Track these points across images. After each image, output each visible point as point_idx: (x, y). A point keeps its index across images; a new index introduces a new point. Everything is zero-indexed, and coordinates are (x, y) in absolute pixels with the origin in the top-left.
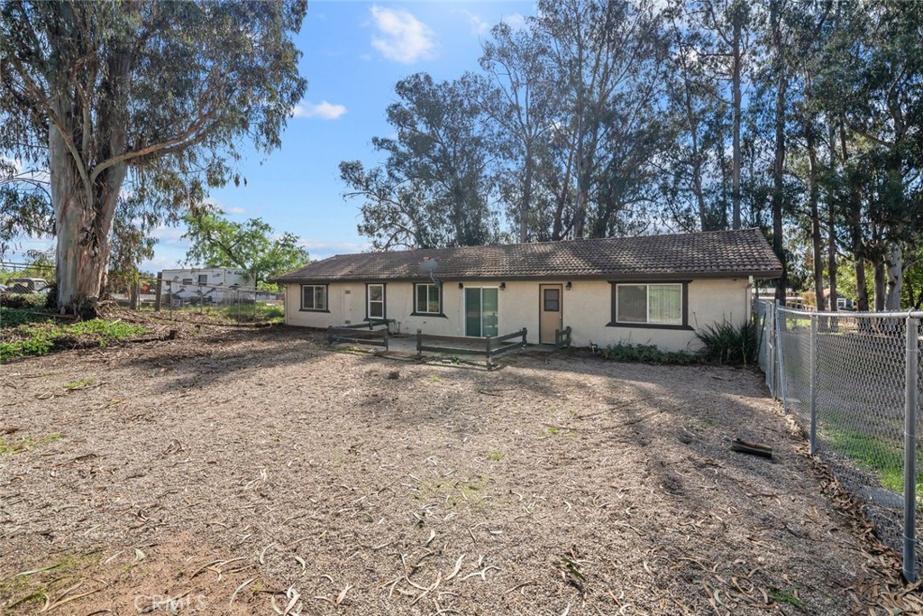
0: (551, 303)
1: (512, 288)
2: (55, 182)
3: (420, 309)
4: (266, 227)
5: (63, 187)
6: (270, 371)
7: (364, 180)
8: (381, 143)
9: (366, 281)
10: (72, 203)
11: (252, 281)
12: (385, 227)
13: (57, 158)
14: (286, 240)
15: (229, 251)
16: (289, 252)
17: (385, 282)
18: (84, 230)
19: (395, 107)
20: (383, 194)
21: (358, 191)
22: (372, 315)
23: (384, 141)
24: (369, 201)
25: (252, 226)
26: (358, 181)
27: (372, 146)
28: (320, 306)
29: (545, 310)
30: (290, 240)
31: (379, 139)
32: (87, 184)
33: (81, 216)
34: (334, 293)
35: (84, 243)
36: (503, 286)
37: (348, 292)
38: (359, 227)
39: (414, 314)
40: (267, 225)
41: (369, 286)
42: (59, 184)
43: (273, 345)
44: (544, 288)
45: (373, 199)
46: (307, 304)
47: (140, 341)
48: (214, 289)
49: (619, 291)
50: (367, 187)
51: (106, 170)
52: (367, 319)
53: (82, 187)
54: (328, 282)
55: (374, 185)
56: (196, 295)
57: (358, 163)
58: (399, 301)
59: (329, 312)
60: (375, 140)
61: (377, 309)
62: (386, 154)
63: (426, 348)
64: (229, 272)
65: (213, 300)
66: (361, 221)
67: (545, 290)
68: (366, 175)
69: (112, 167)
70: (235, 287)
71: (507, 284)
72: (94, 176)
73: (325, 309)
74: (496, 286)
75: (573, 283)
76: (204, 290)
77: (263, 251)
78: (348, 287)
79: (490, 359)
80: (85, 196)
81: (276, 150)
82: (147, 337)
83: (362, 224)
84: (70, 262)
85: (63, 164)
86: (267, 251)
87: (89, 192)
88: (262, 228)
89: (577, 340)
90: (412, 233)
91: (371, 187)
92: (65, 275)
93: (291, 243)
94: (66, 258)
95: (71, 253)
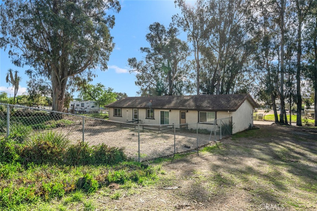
0: (183, 116)
1: (173, 112)
2: (53, 84)
3: (148, 117)
4: (103, 86)
5: (55, 85)
6: (106, 133)
7: (137, 65)
8: (143, 50)
9: (133, 108)
10: (57, 89)
11: (98, 105)
12: (145, 82)
13: (53, 78)
14: (109, 90)
15: (90, 95)
16: (110, 94)
17: (138, 108)
18: (59, 96)
19: (149, 35)
20: (144, 70)
21: (135, 69)
22: (134, 118)
23: (145, 48)
24: (139, 73)
25: (98, 86)
26: (135, 66)
27: (140, 51)
28: (119, 115)
29: (182, 118)
30: (110, 90)
31: (143, 48)
32: (60, 84)
33: (59, 92)
34: (124, 111)
35: (59, 99)
36: (170, 111)
37: (127, 111)
38: (136, 82)
39: (146, 118)
40: (103, 85)
41: (134, 109)
42: (54, 84)
43: (106, 127)
44: (181, 112)
45: (140, 72)
46: (115, 114)
47: (73, 125)
48: (86, 108)
49: (200, 113)
50: (138, 68)
51: (63, 80)
52: (133, 120)
53: (59, 85)
54: (122, 108)
55: (141, 67)
56: (80, 110)
57: (135, 58)
58: (142, 114)
59: (122, 117)
60: (141, 49)
61: (136, 116)
62: (145, 54)
63: (146, 128)
64: (91, 102)
65: (87, 112)
66: (136, 80)
67: (182, 112)
68: (138, 63)
69: (65, 79)
70: (93, 107)
71: (171, 110)
72: (61, 81)
73: (121, 116)
74: (168, 111)
75: (188, 111)
76: (83, 108)
77: (101, 94)
78: (128, 109)
79: (159, 132)
80: (59, 87)
81: (106, 70)
82: (75, 124)
83: (136, 81)
84: (56, 104)
85: (54, 79)
86: (103, 94)
87: (60, 86)
88: (101, 86)
89: (189, 127)
90: (155, 85)
91: (139, 68)
92: (55, 107)
93: (111, 91)
94: (55, 103)
95: (56, 102)
